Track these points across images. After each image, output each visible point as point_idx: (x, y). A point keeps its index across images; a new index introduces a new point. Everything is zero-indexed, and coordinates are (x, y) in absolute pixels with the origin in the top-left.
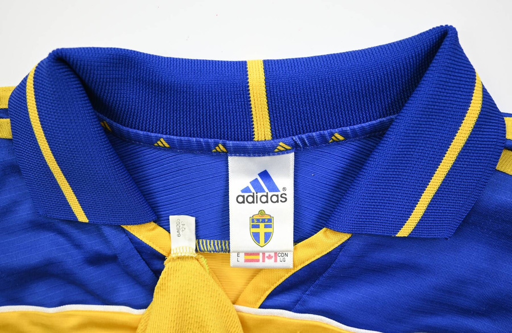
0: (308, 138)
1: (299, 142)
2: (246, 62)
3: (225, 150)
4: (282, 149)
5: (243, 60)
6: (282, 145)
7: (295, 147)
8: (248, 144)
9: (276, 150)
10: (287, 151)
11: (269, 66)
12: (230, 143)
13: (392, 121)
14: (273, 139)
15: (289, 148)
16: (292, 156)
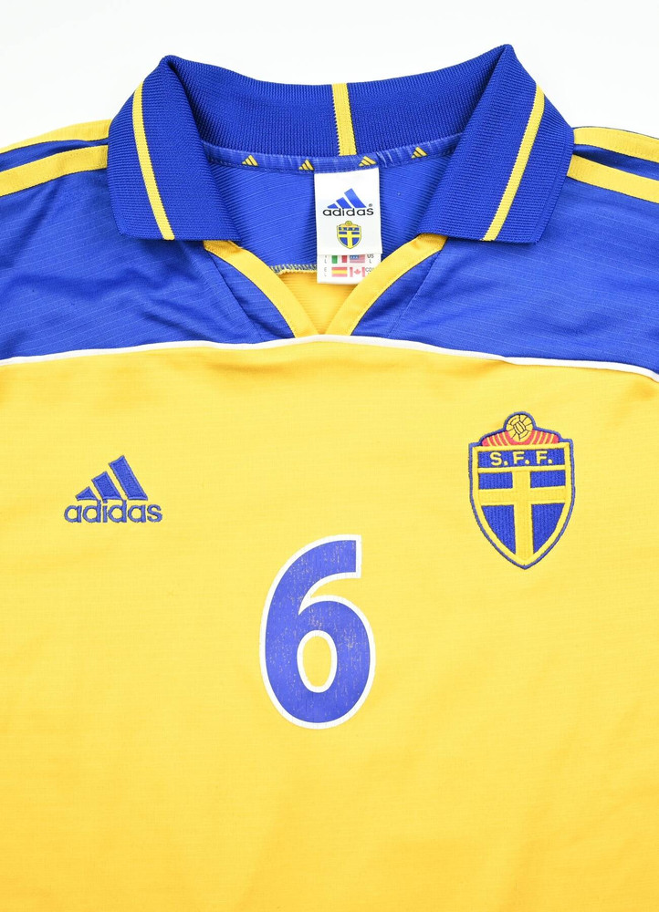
0: (392, 153)
1: (382, 157)
2: (330, 86)
3: (311, 168)
4: (367, 164)
5: (328, 83)
6: (366, 160)
7: (379, 163)
8: (335, 161)
9: (361, 165)
10: (371, 166)
11: (353, 89)
12: (317, 160)
13: (459, 138)
14: (358, 154)
15: (373, 162)
16: (376, 170)
